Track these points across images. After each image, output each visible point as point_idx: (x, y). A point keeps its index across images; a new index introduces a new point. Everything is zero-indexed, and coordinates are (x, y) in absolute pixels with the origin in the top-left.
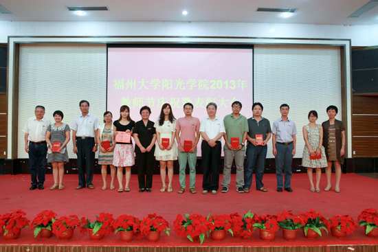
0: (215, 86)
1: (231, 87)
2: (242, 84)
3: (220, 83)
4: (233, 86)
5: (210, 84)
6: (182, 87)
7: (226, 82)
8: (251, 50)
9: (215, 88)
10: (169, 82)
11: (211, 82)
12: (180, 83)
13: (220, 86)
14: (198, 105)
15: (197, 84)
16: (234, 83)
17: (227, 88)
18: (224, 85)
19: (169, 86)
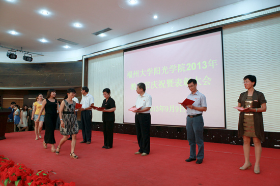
0: (191, 68)
1: (203, 67)
2: (213, 63)
3: (194, 65)
4: (205, 66)
5: (186, 67)
6: (167, 72)
7: (199, 63)
8: (220, 32)
9: (190, 69)
10: (158, 69)
11: (187, 65)
12: (165, 69)
13: (194, 68)
14: (178, 84)
15: (177, 68)
16: (206, 62)
17: (200, 68)
18: (197, 66)
19: (158, 72)
